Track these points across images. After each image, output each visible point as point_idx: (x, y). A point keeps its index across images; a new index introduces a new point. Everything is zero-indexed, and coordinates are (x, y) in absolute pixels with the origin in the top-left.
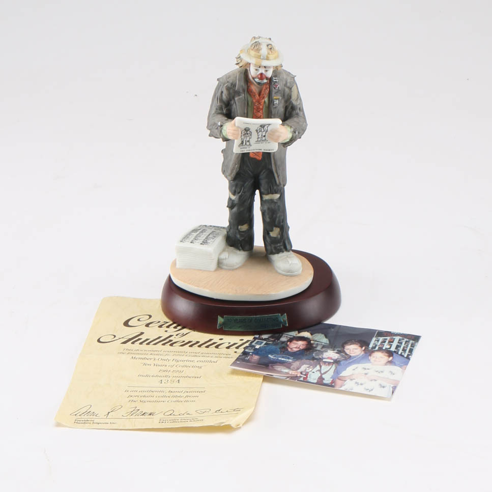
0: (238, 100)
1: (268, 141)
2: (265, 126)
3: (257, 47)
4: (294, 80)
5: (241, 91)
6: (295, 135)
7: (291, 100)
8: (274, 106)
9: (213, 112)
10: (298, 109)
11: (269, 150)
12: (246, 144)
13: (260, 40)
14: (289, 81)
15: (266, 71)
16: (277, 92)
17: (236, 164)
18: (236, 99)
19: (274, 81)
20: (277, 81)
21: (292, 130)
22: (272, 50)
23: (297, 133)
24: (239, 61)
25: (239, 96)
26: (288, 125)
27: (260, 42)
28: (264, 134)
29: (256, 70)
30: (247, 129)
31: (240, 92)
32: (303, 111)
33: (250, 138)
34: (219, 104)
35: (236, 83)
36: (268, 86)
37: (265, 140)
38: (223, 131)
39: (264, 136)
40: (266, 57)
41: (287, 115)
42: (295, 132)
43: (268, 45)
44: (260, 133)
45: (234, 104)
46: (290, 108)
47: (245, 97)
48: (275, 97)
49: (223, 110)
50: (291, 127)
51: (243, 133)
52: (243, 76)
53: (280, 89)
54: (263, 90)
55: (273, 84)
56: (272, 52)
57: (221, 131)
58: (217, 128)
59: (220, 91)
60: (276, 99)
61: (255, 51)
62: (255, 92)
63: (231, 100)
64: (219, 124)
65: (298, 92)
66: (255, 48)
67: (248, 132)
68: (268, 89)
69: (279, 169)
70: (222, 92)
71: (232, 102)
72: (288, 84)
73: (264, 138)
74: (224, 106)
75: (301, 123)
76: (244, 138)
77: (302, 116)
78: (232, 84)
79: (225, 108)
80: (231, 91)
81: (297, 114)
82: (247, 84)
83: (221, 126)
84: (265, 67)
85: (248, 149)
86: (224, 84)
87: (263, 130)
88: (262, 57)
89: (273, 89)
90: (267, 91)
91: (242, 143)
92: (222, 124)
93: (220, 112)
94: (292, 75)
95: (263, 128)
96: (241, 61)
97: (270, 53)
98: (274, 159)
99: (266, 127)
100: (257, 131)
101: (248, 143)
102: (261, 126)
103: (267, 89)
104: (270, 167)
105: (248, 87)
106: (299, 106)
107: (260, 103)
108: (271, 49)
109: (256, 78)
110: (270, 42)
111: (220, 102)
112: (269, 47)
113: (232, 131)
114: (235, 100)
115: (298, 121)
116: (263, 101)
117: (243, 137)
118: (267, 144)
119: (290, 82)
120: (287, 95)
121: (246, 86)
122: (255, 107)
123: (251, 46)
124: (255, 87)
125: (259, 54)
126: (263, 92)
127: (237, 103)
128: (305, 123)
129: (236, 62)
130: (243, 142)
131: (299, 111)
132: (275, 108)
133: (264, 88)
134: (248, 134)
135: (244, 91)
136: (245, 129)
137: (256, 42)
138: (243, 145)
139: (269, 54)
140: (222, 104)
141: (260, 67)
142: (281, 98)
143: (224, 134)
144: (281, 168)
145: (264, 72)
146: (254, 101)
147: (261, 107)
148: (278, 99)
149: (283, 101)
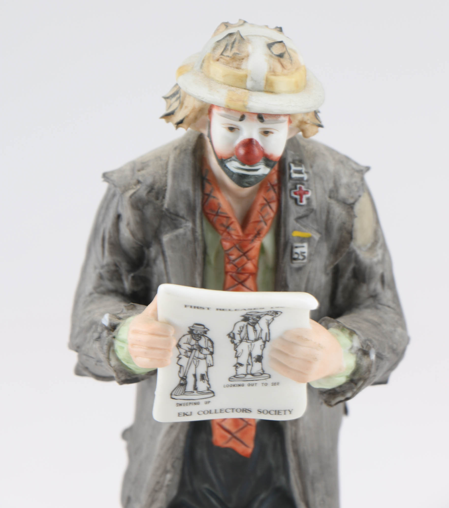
0: (171, 241)
1: (273, 380)
2: (259, 317)
3: (235, 50)
4: (362, 179)
5: (182, 210)
6: (365, 362)
7: (354, 245)
8: (296, 264)
9: (89, 287)
10: (377, 278)
11: (278, 412)
12: (195, 388)
13: (244, 31)
14: (344, 180)
15: (266, 133)
16: (306, 216)
17: (166, 472)
18: (166, 238)
19: (294, 175)
20: (305, 176)
21: (356, 343)
22: (285, 61)
23: (373, 356)
24: (176, 105)
25: (176, 227)
26: (343, 328)
27: (243, 34)
28: (256, 352)
29: (231, 129)
30: (200, 330)
31: (177, 215)
32: (392, 287)
33: (209, 366)
34: (108, 259)
35: (166, 185)
36: (272, 195)
37: (263, 373)
38: (118, 344)
39: (259, 359)
40: (263, 83)
41: (340, 299)
42: (365, 353)
43: (270, 46)
44: (244, 347)
45: (160, 258)
46: (348, 274)
47: (194, 231)
48: (296, 234)
49: (120, 279)
50: (352, 333)
51: (185, 347)
52: (188, 160)
53: (314, 205)
54: (258, 208)
55: (290, 185)
56: (283, 66)
57: (111, 345)
58: (99, 338)
59: (111, 215)
60: (302, 240)
61: (227, 63)
62: (230, 215)
63: (148, 245)
64: (106, 320)
65: (377, 222)
66: (229, 53)
67: (202, 343)
68: (274, 206)
69: (314, 490)
70: (119, 217)
71: (153, 251)
72: (343, 193)
73: (257, 367)
74: (124, 267)
75: (387, 328)
76: (189, 365)
77: (391, 304)
78: (151, 189)
79: (129, 272)
80: (149, 211)
81: (374, 296)
82: (203, 188)
83: (113, 328)
84: (261, 117)
85: (203, 407)
86: (126, 189)
87: (252, 336)
88: (249, 84)
89: (291, 202)
90: (270, 212)
91: (183, 383)
92: (116, 321)
93: (110, 285)
94: (356, 163)
95: (253, 325)
96: (182, 104)
97: (279, 68)
98: (296, 452)
99: (263, 323)
100: (232, 336)
101: (202, 386)
102: (246, 319)
103: (268, 202)
104: (283, 479)
105: (206, 197)
106: (379, 270)
107: (245, 254)
108: (281, 56)
109: (229, 158)
110: (278, 37)
111: (112, 253)
112: (277, 50)
113: (145, 338)
114: (160, 242)
115: (376, 319)
116: (257, 244)
117: (184, 361)
118: (270, 387)
119: (348, 186)
120: (341, 229)
121: (199, 193)
122: (229, 267)
123: (214, 49)
124: (229, 199)
125: (240, 73)
126: (254, 217)
127: (168, 253)
128: (399, 330)
129: (164, 111)
130: (184, 379)
131: (379, 287)
132: (299, 269)
133: (261, 201)
134: (200, 348)
135: (191, 209)
136: (191, 332)
137: (230, 35)
138: (185, 392)
139: (273, 72)
140: (118, 259)
141: (242, 118)
142: (317, 237)
143: (121, 354)
144: (320, 485)
145: (256, 136)
146: (227, 245)
147: (250, 266)
148: (308, 240)
149: (324, 250)
